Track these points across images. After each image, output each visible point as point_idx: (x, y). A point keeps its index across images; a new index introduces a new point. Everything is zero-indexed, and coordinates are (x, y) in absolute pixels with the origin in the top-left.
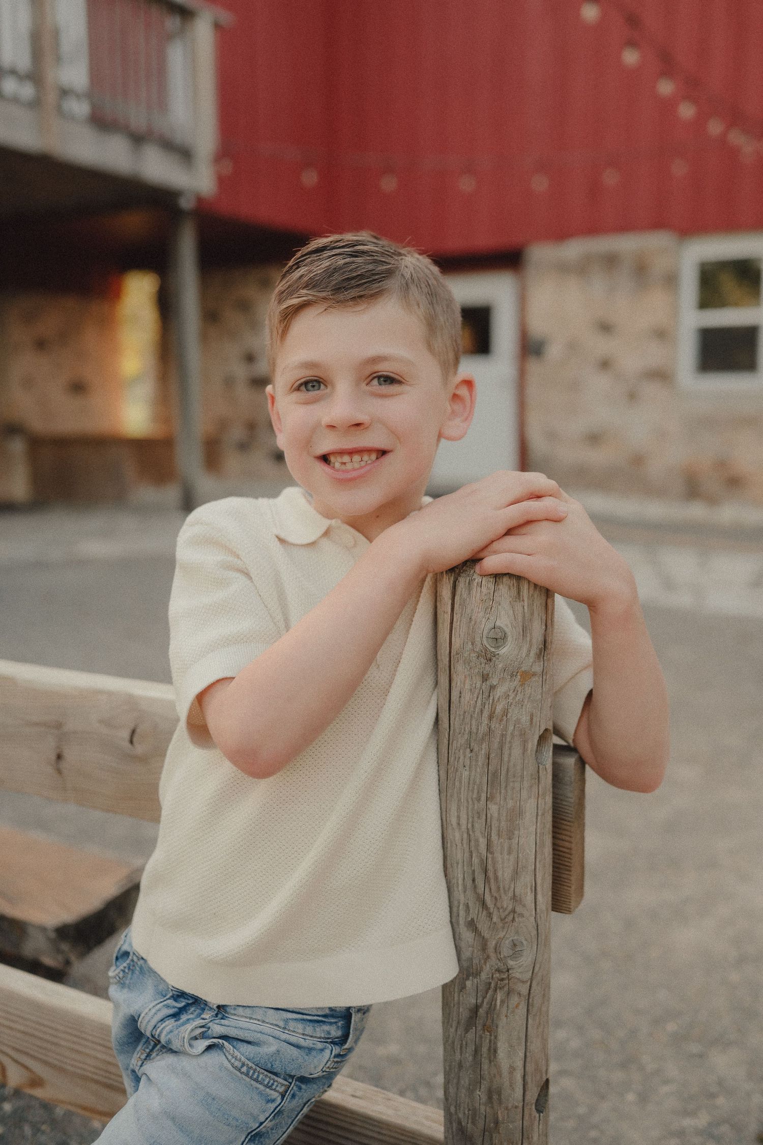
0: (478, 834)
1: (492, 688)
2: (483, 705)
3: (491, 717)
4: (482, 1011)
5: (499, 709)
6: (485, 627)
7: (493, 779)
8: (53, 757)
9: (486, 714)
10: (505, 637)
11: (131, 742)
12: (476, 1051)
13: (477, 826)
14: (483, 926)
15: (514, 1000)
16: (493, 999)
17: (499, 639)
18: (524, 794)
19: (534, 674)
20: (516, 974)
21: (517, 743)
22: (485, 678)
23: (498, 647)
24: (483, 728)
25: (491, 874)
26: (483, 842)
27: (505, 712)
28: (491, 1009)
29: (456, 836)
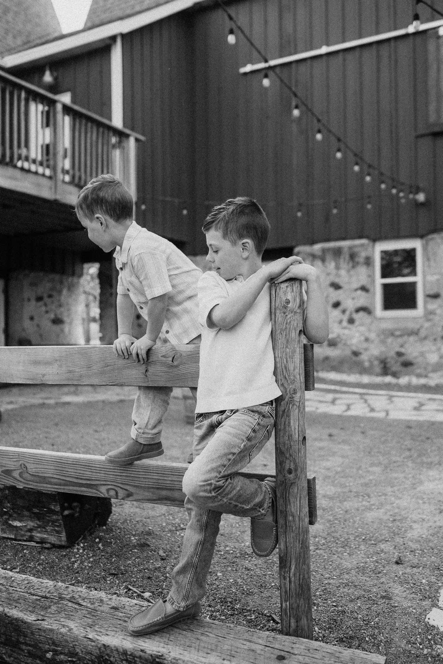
0: (284, 357)
1: (287, 316)
2: (284, 320)
3: (286, 324)
4: (286, 411)
5: (288, 321)
6: (284, 299)
7: (287, 341)
8: (144, 371)
9: (285, 323)
10: (289, 302)
11: (173, 361)
12: (284, 424)
13: (283, 355)
14: (286, 385)
15: (295, 407)
16: (289, 407)
17: (288, 302)
18: (296, 346)
19: (298, 313)
20: (295, 399)
21: (293, 331)
22: (284, 313)
23: (288, 305)
24: (284, 327)
25: (287, 369)
26: (285, 360)
27: (290, 322)
28: (289, 409)
29: (278, 360)
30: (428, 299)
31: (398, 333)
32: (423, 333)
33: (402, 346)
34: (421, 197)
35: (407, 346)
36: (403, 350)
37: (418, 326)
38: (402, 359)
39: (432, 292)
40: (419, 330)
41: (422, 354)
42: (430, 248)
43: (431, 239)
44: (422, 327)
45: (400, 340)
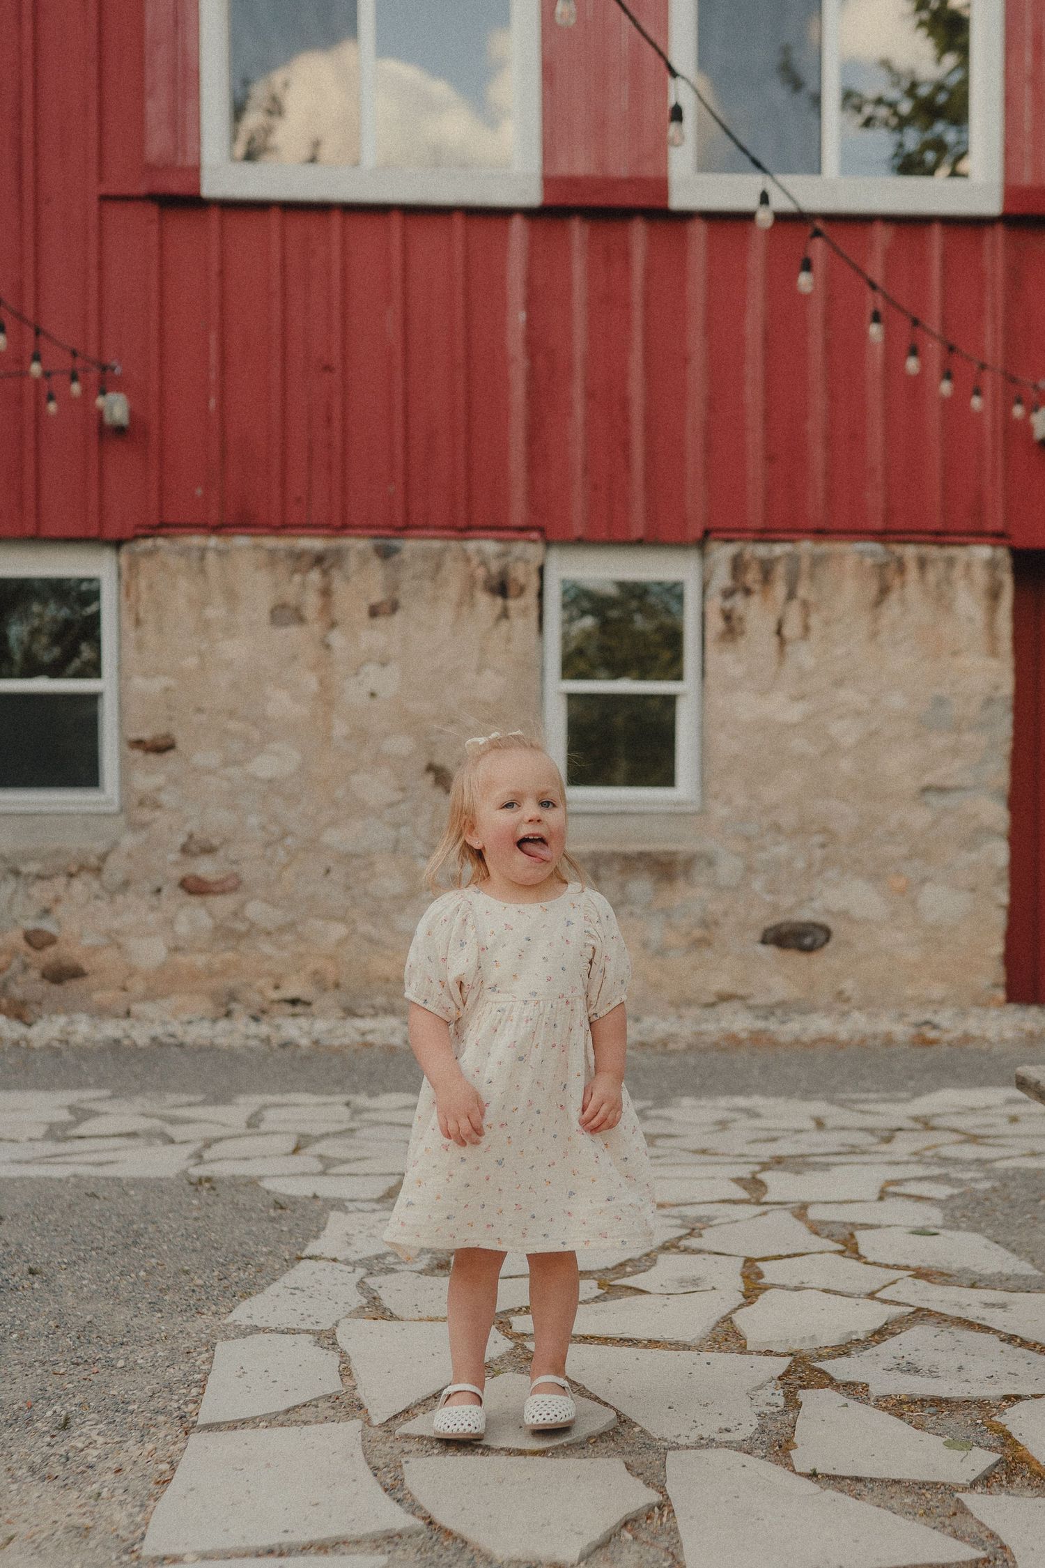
30: (138, 754)
31: (33, 867)
32: (116, 868)
33: (46, 912)
34: (116, 407)
35: (60, 911)
36: (48, 926)
37: (101, 847)
38: (49, 955)
39: (146, 735)
40: (103, 858)
41: (114, 940)
42: (143, 583)
43: (150, 553)
44: (115, 845)
45: (41, 893)
